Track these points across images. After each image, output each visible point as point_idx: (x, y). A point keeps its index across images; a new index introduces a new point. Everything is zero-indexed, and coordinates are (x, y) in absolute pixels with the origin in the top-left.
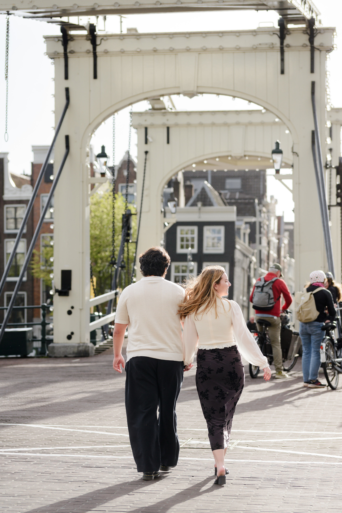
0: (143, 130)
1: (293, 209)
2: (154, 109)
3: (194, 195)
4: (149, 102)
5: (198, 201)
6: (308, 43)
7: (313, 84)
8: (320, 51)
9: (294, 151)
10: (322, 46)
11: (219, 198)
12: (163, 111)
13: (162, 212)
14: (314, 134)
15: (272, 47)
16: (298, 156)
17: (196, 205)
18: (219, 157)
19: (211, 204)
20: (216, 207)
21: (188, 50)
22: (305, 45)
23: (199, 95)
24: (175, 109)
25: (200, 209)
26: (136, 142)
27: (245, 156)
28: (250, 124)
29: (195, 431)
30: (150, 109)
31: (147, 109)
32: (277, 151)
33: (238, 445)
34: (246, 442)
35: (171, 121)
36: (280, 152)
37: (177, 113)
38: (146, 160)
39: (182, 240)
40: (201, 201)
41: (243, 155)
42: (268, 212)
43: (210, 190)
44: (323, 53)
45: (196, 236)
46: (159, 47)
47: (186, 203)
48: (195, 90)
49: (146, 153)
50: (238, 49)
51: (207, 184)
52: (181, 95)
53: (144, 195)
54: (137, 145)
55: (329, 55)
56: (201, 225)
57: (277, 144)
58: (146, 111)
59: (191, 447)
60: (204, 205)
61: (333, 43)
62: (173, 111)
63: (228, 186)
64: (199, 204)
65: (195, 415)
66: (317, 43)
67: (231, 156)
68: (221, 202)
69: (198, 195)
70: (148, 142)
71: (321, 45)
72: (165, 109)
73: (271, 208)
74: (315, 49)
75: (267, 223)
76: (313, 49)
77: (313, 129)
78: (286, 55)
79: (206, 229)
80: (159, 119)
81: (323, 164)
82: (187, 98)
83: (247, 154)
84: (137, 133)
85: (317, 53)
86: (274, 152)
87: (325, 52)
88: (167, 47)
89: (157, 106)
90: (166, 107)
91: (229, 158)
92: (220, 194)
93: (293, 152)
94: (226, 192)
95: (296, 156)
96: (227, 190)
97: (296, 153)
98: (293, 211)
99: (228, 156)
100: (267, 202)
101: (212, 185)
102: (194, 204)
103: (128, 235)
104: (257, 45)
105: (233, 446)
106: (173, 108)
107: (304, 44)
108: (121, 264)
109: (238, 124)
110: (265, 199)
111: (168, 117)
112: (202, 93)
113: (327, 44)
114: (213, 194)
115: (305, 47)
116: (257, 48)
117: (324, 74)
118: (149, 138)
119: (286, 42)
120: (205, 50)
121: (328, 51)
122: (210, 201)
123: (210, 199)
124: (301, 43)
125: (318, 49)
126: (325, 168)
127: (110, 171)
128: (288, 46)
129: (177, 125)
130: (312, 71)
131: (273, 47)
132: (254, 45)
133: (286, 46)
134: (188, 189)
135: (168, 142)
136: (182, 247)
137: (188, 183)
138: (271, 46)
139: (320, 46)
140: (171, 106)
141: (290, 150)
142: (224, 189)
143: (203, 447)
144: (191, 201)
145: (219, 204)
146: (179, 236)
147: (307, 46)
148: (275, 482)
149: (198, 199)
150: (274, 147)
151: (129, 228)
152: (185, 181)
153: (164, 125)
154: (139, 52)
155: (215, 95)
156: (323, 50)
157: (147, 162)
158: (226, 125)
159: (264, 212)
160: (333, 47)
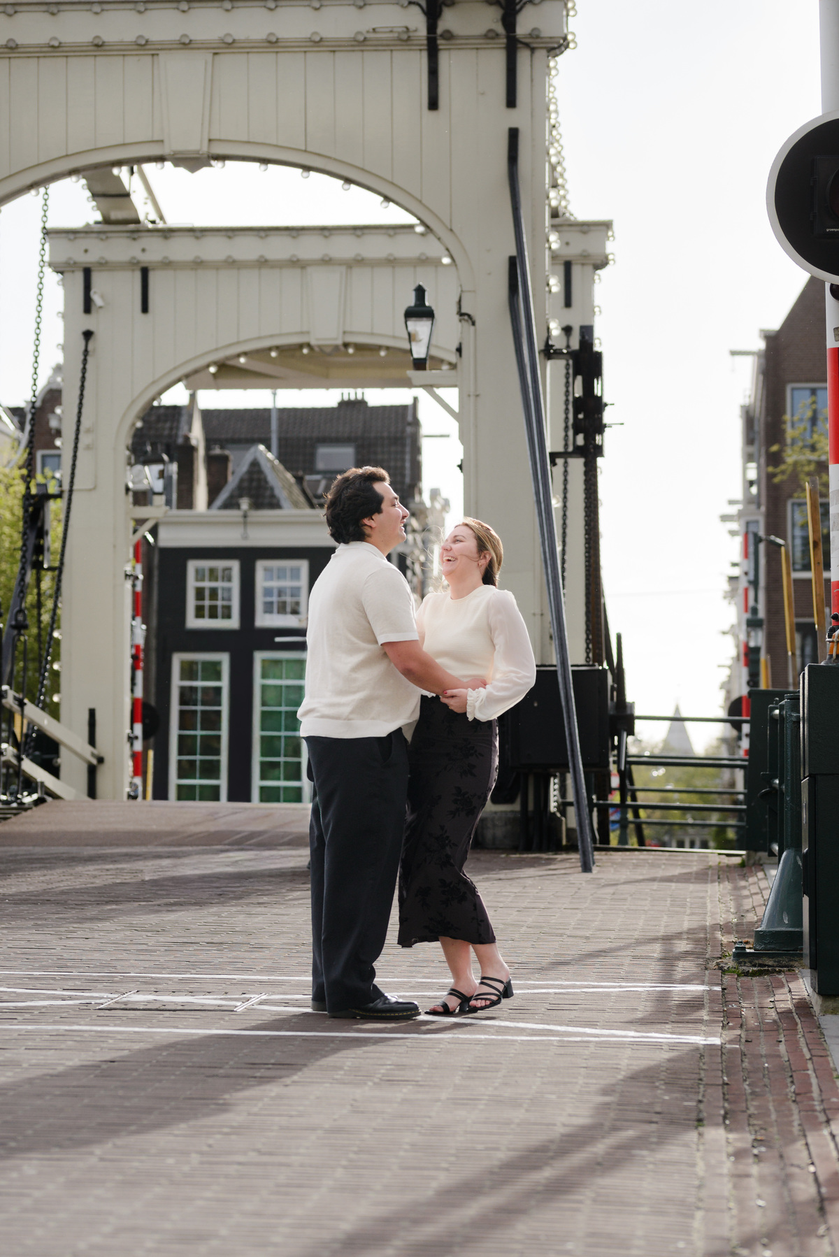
0: (79, 277)
1: (459, 463)
2: (107, 221)
3: (232, 481)
4: (83, 181)
5: (241, 496)
6: (500, 29)
7: (514, 134)
8: (533, 50)
9: (463, 311)
10: (538, 37)
11: (296, 490)
12: (132, 227)
13: (128, 489)
14: (515, 266)
15: (404, 40)
16: (473, 324)
17: (238, 506)
18: (277, 348)
19: (275, 505)
20: (287, 511)
21: (186, 45)
22: (491, 35)
23: (213, 163)
24: (165, 222)
25: (245, 516)
26: (60, 307)
27: (346, 345)
28: (360, 262)
29: (152, 977)
30: (97, 223)
31: (91, 222)
32: (420, 311)
33: (261, 1003)
34: (282, 999)
35: (154, 251)
36: (428, 314)
37: (168, 233)
38: (86, 352)
39: (200, 593)
40: (250, 496)
41: (339, 342)
42: (425, 529)
43: (273, 467)
44: (541, 54)
45: (235, 585)
46: (109, 37)
47: (210, 503)
48: (205, 149)
49: (88, 335)
50: (317, 44)
51: (267, 455)
52: (168, 164)
53: (80, 445)
54: (64, 316)
55: (557, 62)
56: (248, 557)
57: (420, 292)
58: (88, 225)
59: (129, 1006)
60: (257, 505)
61: (565, 31)
62: (160, 225)
63: (320, 465)
64: (245, 503)
65: (162, 949)
66: (522, 29)
67: (309, 345)
68: (302, 499)
69: (242, 481)
70: (93, 309)
71: (535, 35)
72: (137, 221)
73: (430, 520)
74: (519, 45)
75: (422, 558)
76: (513, 46)
77: (514, 252)
78: (444, 59)
79: (261, 566)
80: (120, 249)
81: (538, 346)
82: (182, 171)
83: (349, 339)
84: (64, 283)
85: (523, 57)
86: (410, 314)
87: (544, 52)
88: (130, 37)
89: (115, 215)
90: (142, 218)
91: (305, 351)
92: (299, 480)
93: (461, 314)
94: (317, 477)
95: (467, 325)
96: (318, 472)
97: (469, 316)
98: (460, 467)
99: (301, 346)
100: (422, 503)
101: (282, 457)
102: (231, 504)
103: (39, 550)
104: (368, 32)
105: (247, 1005)
106: (158, 220)
107: (490, 31)
108: (16, 620)
109: (327, 262)
110: (417, 498)
111: (146, 242)
112: (223, 158)
113: (547, 31)
114: (280, 479)
115: (492, 38)
116: (365, 39)
117: (542, 109)
118: (97, 299)
119: (442, 26)
120: (228, 46)
121: (554, 49)
122: (273, 496)
123: (272, 489)
124: (480, 29)
125: (527, 45)
126: (542, 355)
127: (16, 419)
128: (449, 36)
129: (167, 264)
130: (511, 102)
131: (409, 38)
132: (359, 33)
133: (442, 36)
134: (217, 466)
135: (145, 309)
136: (199, 613)
137: (217, 451)
138: (405, 37)
139: (531, 36)
140: (153, 216)
141: (455, 309)
142: (313, 471)
143: (163, 1007)
144: (224, 496)
145: (296, 505)
146: (192, 584)
147: (497, 35)
148: (342, 1072)
149: (241, 491)
150: (411, 301)
151: (41, 533)
152: (208, 448)
153: (132, 264)
154: (55, 49)
155: (257, 165)
156: (542, 48)
157: (89, 358)
158: (297, 264)
159: (414, 531)
160: (565, 39)
